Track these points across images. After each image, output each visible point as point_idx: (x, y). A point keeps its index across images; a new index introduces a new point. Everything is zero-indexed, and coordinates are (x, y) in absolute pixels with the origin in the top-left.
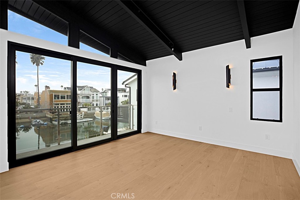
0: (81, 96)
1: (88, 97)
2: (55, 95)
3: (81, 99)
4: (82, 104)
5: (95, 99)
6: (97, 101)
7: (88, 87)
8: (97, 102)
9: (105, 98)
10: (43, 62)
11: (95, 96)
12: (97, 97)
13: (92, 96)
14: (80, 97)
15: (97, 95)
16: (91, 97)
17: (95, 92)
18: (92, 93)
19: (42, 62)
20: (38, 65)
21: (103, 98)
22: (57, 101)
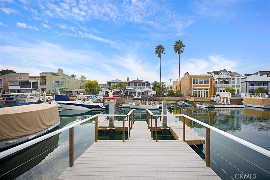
0: (218, 81)
1: (226, 82)
2: (193, 80)
3: (219, 84)
4: (220, 90)
5: (236, 84)
6: (238, 86)
7: (225, 71)
8: (238, 88)
9: (248, 83)
10: (184, 49)
11: (236, 80)
12: (238, 82)
13: (231, 80)
14: (218, 82)
15: (238, 79)
16: (231, 82)
17: (236, 76)
18: (232, 77)
19: (183, 50)
20: (179, 53)
21: (246, 83)
22: (196, 86)
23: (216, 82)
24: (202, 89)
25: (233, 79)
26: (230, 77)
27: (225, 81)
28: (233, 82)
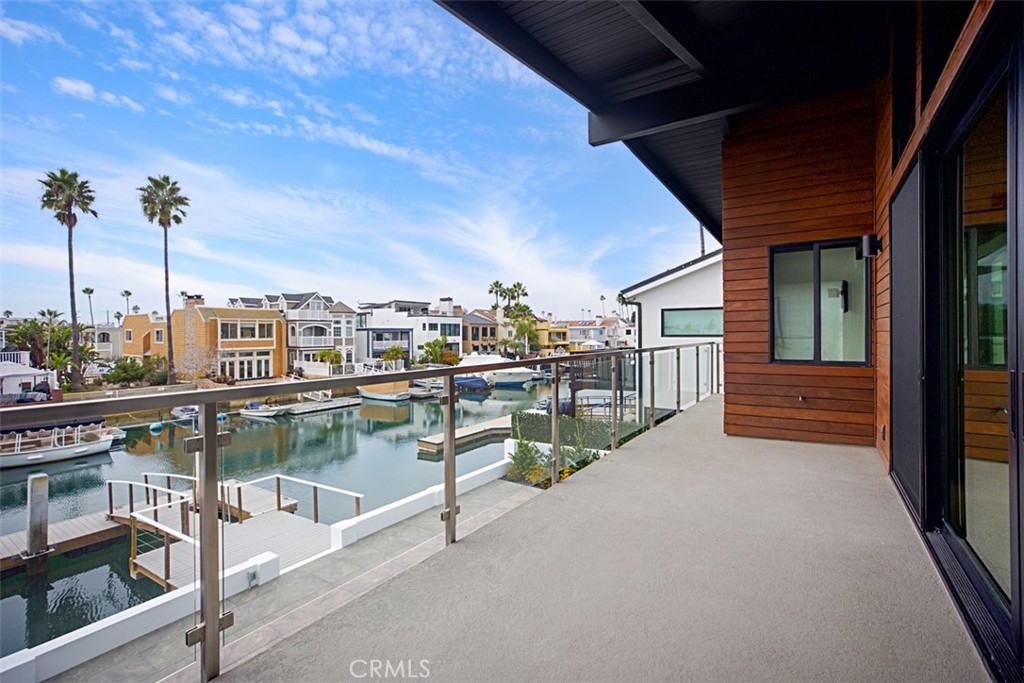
0: (300, 328)
1: (320, 331)
2: (222, 325)
3: (302, 337)
4: (304, 353)
5: (344, 335)
6: (349, 342)
7: (318, 298)
8: (349, 347)
9: (371, 332)
10: (183, 213)
11: (343, 326)
12: (349, 332)
13: (333, 325)
14: (297, 330)
15: (348, 322)
16: (332, 330)
17: (344, 315)
18: (334, 316)
19: (180, 215)
20: (165, 223)
21: (366, 332)
22: (230, 345)
23: (293, 328)
24: (251, 354)
25: (337, 322)
26: (330, 317)
27: (316, 327)
28: (338, 331)
